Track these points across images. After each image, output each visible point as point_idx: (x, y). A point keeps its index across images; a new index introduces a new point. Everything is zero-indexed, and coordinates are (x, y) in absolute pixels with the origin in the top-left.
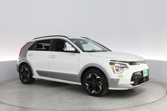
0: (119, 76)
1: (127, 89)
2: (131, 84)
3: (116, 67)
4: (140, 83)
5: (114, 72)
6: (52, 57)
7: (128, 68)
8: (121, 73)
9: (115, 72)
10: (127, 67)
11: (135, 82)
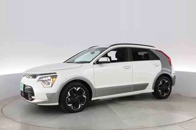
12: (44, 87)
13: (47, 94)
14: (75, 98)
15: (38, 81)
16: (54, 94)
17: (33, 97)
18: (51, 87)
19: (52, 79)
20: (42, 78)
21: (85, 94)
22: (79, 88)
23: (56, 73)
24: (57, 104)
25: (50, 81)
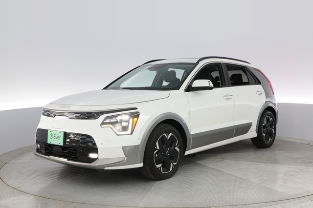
12: (118, 135)
13: (124, 148)
14: (165, 153)
15: (103, 123)
16: (136, 147)
17: (92, 156)
18: (132, 134)
19: (131, 120)
20: (111, 117)
21: (177, 145)
22: (171, 134)
23: (136, 109)
24: (141, 165)
25: (127, 124)
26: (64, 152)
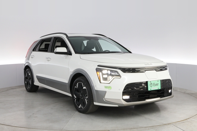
0: (106, 87)
1: (117, 106)
2: (123, 99)
3: (103, 74)
4: (142, 99)
5: (100, 81)
6: (48, 60)
7: (120, 77)
8: (109, 83)
9: (102, 81)
10: (119, 75)
11: (130, 97)
26: (148, 95)
